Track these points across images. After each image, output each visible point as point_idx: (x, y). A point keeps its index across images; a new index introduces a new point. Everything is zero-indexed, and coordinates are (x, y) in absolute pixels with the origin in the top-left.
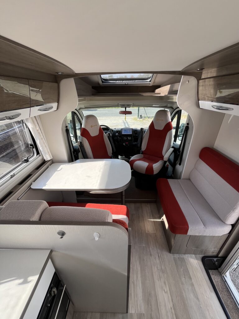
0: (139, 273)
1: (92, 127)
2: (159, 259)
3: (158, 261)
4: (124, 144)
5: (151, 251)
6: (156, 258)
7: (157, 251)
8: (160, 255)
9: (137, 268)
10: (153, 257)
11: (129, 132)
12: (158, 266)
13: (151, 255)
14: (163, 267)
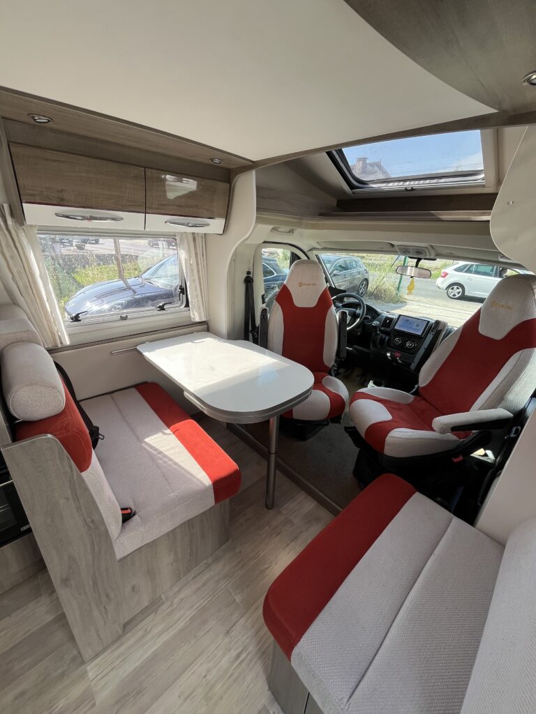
0: (172, 632)
1: (301, 284)
2: (233, 663)
3: (224, 662)
4: (388, 354)
5: (238, 626)
6: (230, 650)
7: (248, 640)
8: (243, 657)
9: (178, 620)
10: (227, 640)
11: (414, 327)
12: (214, 672)
13: (228, 632)
14: (219, 686)
